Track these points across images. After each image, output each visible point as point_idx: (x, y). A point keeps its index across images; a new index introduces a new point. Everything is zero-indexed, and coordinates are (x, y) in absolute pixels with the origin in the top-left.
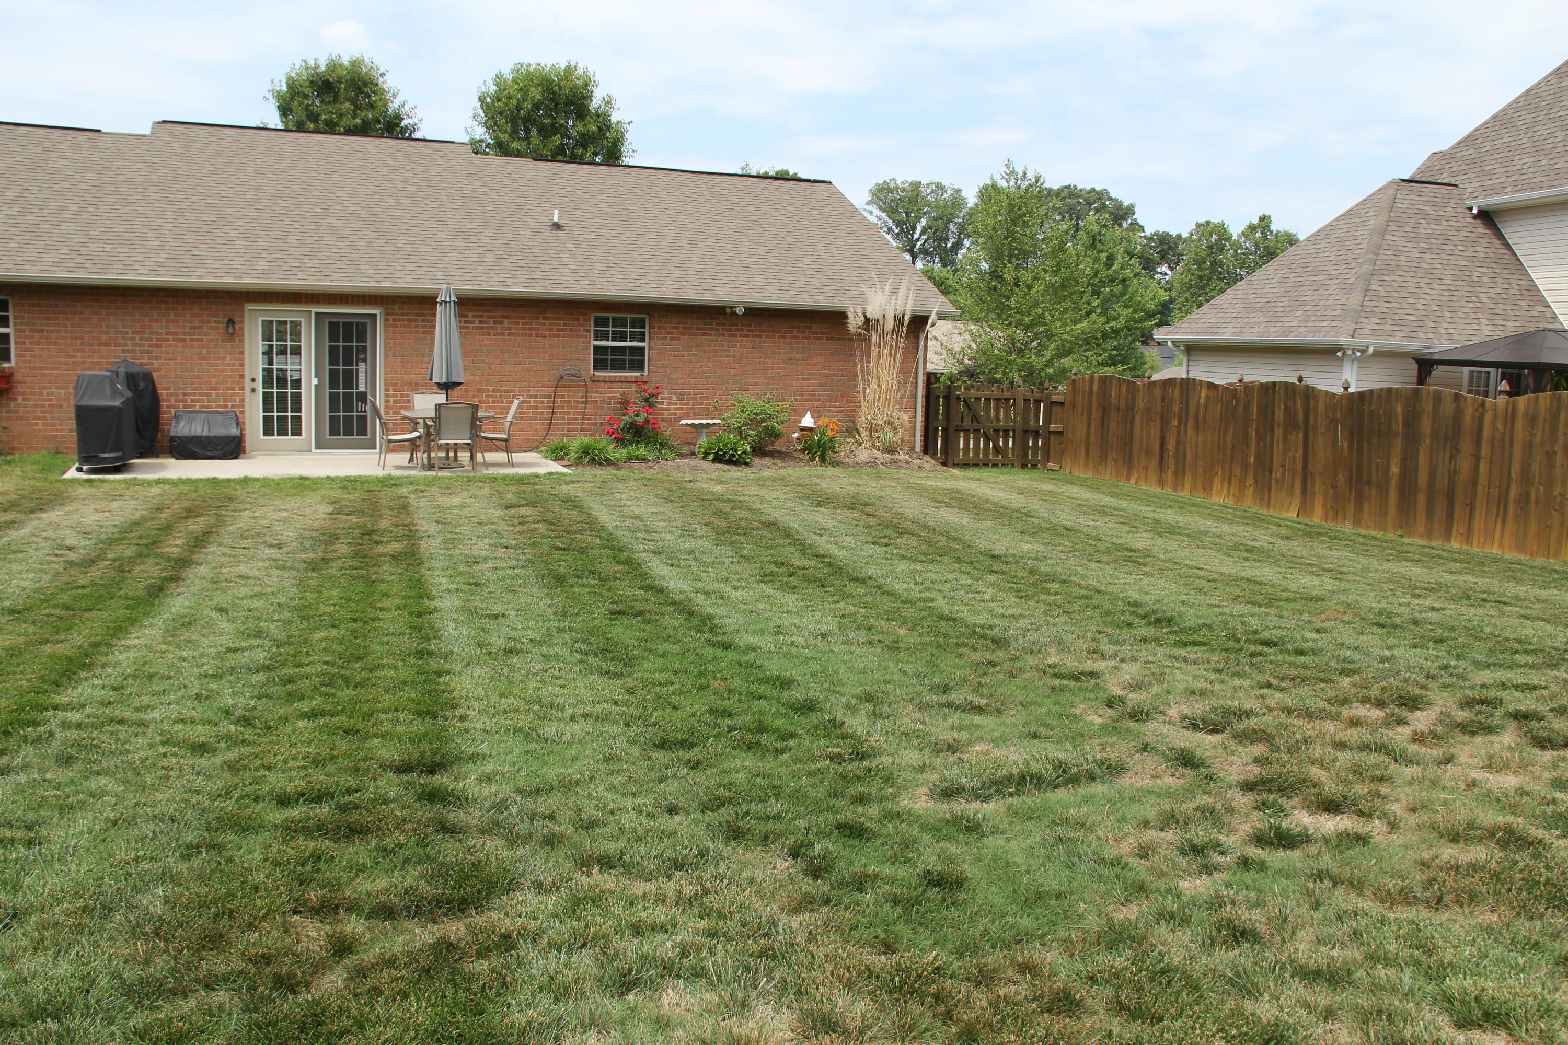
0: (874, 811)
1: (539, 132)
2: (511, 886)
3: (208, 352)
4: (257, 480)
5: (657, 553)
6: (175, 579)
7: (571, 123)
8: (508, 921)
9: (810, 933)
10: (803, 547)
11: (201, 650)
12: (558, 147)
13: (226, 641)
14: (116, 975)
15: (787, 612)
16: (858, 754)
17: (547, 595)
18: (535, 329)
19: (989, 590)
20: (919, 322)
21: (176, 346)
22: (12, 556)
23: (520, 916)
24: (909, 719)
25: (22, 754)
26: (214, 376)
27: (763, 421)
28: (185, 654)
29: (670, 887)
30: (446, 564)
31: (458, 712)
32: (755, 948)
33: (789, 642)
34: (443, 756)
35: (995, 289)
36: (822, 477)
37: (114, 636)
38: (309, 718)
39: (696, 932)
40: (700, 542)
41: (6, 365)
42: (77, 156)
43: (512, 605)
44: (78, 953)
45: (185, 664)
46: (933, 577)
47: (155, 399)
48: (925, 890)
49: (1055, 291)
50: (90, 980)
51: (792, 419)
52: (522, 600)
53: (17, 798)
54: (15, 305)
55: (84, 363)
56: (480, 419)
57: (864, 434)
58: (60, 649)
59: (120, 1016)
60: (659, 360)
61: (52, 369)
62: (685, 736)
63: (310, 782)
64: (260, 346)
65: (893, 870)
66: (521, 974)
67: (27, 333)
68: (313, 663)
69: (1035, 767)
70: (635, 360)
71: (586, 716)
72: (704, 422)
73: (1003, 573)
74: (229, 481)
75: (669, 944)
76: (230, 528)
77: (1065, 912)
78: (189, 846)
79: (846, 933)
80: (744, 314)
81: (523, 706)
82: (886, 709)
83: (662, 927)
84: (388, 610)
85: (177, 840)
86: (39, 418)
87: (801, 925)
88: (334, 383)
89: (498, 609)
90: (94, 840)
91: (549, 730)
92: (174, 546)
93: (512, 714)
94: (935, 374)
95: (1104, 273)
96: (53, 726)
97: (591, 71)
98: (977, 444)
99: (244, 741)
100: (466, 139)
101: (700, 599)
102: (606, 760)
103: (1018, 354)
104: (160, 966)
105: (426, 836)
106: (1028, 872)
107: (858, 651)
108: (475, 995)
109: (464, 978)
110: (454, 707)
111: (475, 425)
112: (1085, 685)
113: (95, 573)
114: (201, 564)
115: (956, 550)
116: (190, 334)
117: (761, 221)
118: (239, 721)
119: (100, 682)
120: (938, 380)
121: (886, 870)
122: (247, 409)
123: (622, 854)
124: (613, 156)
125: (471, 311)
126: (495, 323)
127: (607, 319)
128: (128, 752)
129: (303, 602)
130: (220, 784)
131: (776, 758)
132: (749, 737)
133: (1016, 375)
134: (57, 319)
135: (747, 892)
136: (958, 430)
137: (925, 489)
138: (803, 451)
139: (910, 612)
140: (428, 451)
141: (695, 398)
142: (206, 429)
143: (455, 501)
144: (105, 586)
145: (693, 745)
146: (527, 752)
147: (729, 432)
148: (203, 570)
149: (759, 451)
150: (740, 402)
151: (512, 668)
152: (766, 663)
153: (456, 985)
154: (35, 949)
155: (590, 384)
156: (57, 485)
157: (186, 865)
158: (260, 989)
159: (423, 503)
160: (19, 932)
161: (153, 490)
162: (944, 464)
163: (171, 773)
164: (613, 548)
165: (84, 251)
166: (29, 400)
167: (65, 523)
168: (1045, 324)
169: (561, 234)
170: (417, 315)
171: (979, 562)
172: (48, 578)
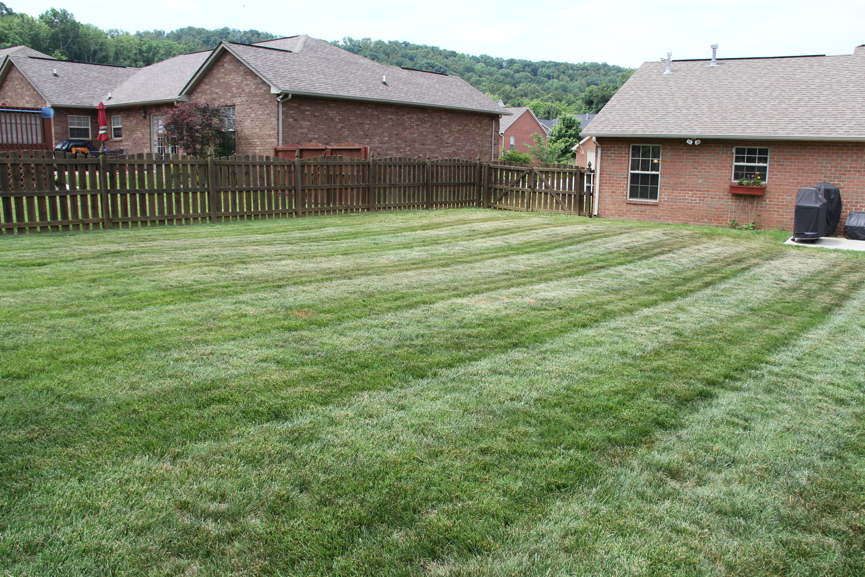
6: (839, 305)
11: (849, 347)
14: (776, 509)
21: (855, 175)
22: (755, 281)
25: (748, 383)
28: (839, 348)
37: (801, 331)
41: (763, 183)
42: (811, 71)
44: (759, 491)
45: (838, 353)
47: (839, 204)
50: (763, 506)
53: (742, 404)
54: (771, 152)
55: (802, 183)
58: (773, 333)
59: (775, 530)
61: (786, 185)
67: (775, 166)
78: (826, 453)
85: (820, 448)
86: (776, 211)
90: (776, 436)
92: (840, 287)
96: (764, 372)
104: (800, 512)
113: (795, 296)
114: (855, 299)
119: (791, 354)
128: (800, 394)
130: (849, 424)
134: (791, 159)
144: (800, 304)
148: (856, 303)
154: (740, 481)
156: (781, 247)
157: (823, 463)
158: (855, 546)
160: (734, 470)
161: (832, 255)
163: (822, 411)
165: (809, 122)
166: (772, 201)
167: (783, 267)
172: (771, 295)
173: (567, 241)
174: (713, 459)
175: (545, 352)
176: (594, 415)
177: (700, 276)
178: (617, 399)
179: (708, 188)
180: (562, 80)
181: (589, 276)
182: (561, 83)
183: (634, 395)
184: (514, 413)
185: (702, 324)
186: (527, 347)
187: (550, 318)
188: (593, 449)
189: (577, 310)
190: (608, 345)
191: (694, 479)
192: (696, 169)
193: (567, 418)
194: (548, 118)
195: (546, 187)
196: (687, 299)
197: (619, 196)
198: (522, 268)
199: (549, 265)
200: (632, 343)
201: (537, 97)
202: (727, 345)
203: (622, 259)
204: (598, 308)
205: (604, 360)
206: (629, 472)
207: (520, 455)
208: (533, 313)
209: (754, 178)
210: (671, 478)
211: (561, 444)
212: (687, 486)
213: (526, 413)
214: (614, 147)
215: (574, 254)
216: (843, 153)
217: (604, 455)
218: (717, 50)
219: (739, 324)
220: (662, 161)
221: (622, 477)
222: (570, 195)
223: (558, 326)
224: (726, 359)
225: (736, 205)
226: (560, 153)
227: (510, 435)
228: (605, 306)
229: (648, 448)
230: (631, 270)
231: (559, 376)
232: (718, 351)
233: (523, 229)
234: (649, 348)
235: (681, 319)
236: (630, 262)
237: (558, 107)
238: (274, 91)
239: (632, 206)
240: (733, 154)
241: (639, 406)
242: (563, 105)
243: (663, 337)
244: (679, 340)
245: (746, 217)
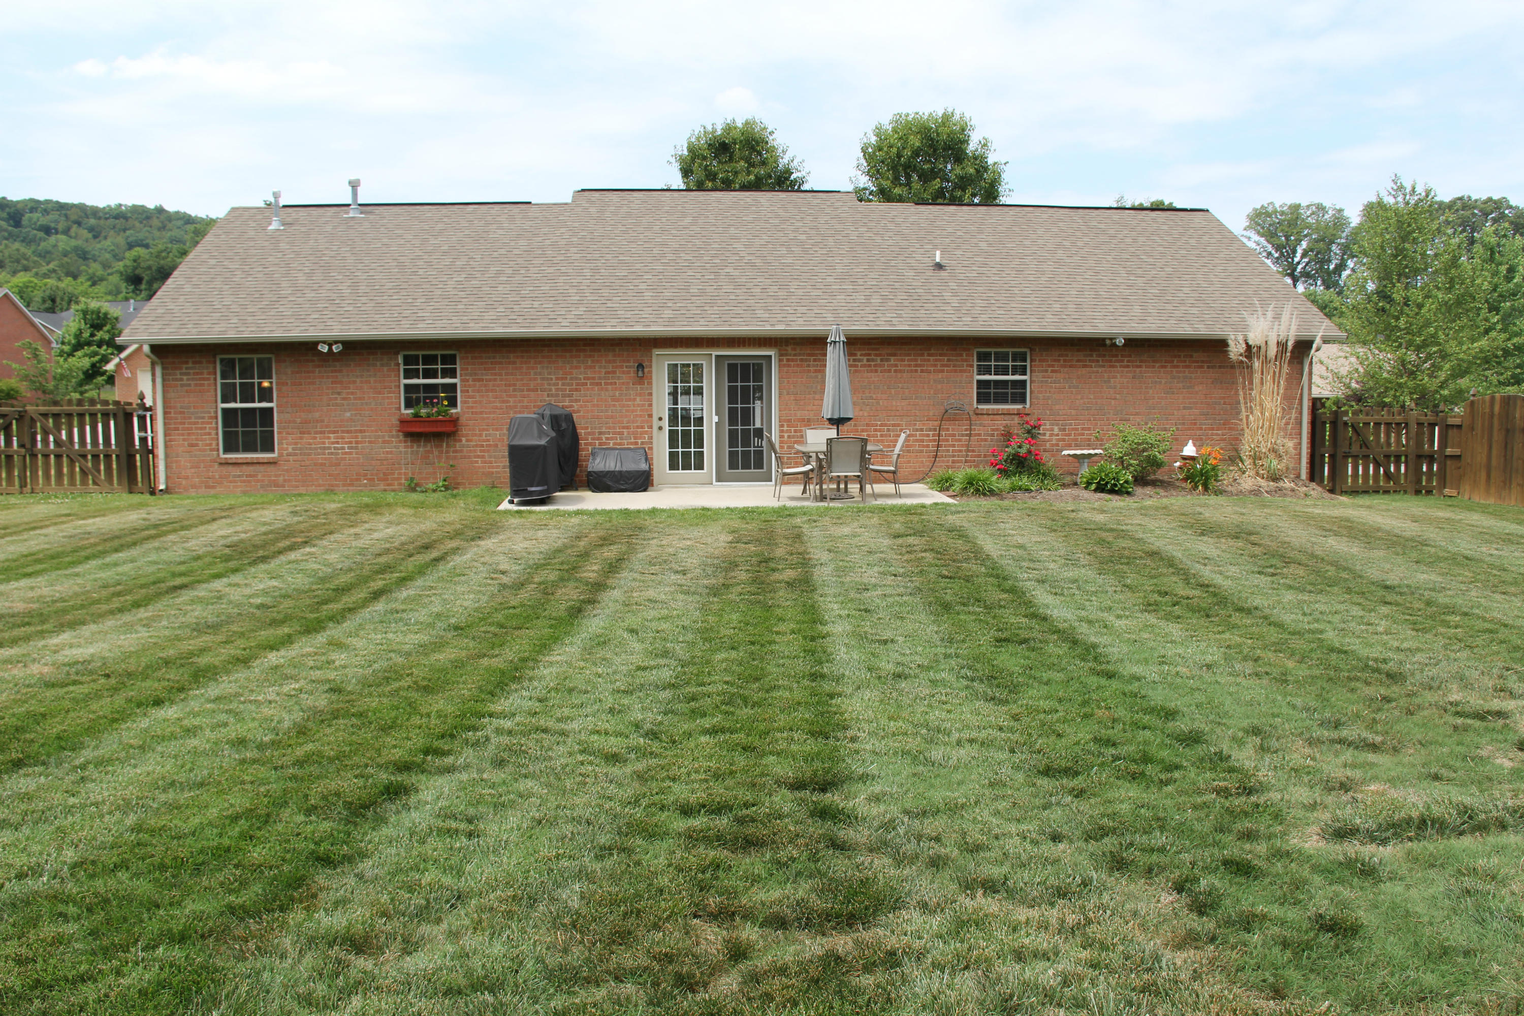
0: (1262, 848)
1: (919, 177)
2: (897, 905)
3: (621, 395)
4: (663, 511)
5: (1041, 581)
6: (592, 602)
7: (949, 167)
8: (894, 939)
9: (1195, 971)
10: (1186, 577)
11: (614, 667)
12: (938, 191)
13: (639, 659)
14: (540, 960)
15: (1172, 642)
16: (1245, 788)
17: (934, 622)
18: (920, 366)
19: (1383, 622)
20: (1303, 347)
21: (593, 389)
22: (456, 579)
23: (906, 935)
24: (1299, 754)
25: (464, 756)
26: (626, 416)
27: (1144, 450)
28: (600, 670)
29: (1053, 915)
30: (838, 591)
31: (849, 733)
32: (1138, 983)
33: (1174, 672)
34: (835, 775)
35: (1383, 310)
36: (1205, 505)
37: (539, 652)
38: (710, 734)
39: (1078, 962)
40: (1083, 571)
41: (453, 411)
42: (512, 226)
43: (900, 631)
44: (508, 937)
45: (600, 680)
46: (1323, 608)
47: (575, 438)
48: (1317, 935)
49: (1449, 310)
50: (518, 963)
51: (1174, 448)
52: (910, 626)
53: (460, 794)
54: (462, 358)
55: (516, 407)
56: (869, 453)
57: (1248, 462)
58: (495, 662)
59: (543, 997)
60: (1039, 392)
61: (490, 413)
62: (1069, 764)
63: (711, 795)
64: (667, 387)
65: (1282, 911)
66: (905, 991)
68: (715, 682)
69: (1436, 811)
70: (1017, 393)
71: (971, 741)
72: (1086, 452)
73: (1397, 604)
74: (639, 511)
75: (1051, 972)
76: (640, 556)
77: (1476, 972)
78: (603, 848)
79: (1233, 974)
80: (1124, 345)
81: (911, 729)
82: (1274, 744)
83: (1044, 955)
84: (785, 634)
85: (592, 842)
86: (478, 457)
87: (1185, 961)
88: (732, 420)
89: (887, 635)
90: (522, 836)
91: (936, 754)
92: (591, 571)
93: (900, 737)
94: (1320, 399)
95: (1504, 287)
96: (489, 731)
97: (967, 115)
98: (1366, 470)
99: (651, 753)
100: (850, 188)
101: (1084, 628)
102: (991, 785)
103: (1408, 377)
104: (577, 954)
105: (817, 852)
106: (1431, 924)
107: (1244, 682)
108: (861, 1008)
109: (850, 991)
110: (845, 728)
111: (864, 458)
112: (1491, 725)
113: (524, 595)
114: (615, 588)
115: (1346, 580)
116: (605, 378)
117: (1138, 253)
118: (647, 734)
119: (528, 693)
120: (1323, 405)
121: (1276, 911)
122: (655, 446)
123: (1006, 879)
124: (990, 196)
125: (860, 350)
126: (882, 360)
127: (990, 354)
128: (551, 758)
129: (705, 624)
130: (630, 792)
131: (1160, 789)
132: (1133, 767)
133: (1407, 399)
134: (494, 369)
135: (1131, 924)
136: (1346, 457)
137: (1313, 517)
138: (1185, 480)
139: (1298, 644)
140: (821, 483)
141: (1077, 429)
142: (619, 464)
143: (846, 530)
144: (532, 607)
145: (1077, 774)
146: (915, 775)
147: (1111, 462)
148: (616, 594)
149: (1141, 480)
150: (1121, 431)
151: (901, 692)
152: (1150, 693)
153: (842, 997)
154: (475, 929)
155: (974, 417)
156: (493, 516)
157: (600, 865)
158: (663, 985)
159: (816, 533)
160: (462, 913)
161: (573, 520)
162: (1332, 491)
163: (588, 780)
164: (997, 576)
165: (517, 308)
166: (471, 441)
167: (499, 550)
168: (1439, 344)
169: (943, 274)
170: (809, 355)
171: (1371, 592)
172: (485, 598)
173: (108, 545)
174: (423, 902)
175: (83, 767)
176: (198, 870)
177: (363, 580)
178: (237, 829)
179: (362, 425)
180: (76, 238)
181: (159, 606)
182: (74, 243)
183: (268, 815)
184: (28, 903)
185: (376, 666)
186: (44, 763)
187: (87, 698)
188: (202, 936)
189: (141, 673)
190: (208, 732)
191: (397, 946)
192: (339, 393)
193: (144, 887)
194: (52, 310)
195: (58, 443)
196: (345, 625)
197: (205, 450)
198: (20, 607)
199: (76, 594)
200: (254, 719)
201: (26, 269)
202: (422, 696)
203: (220, 567)
204: (182, 665)
205: (204, 761)
206: (278, 961)
207: (51, 988)
208: (50, 693)
209: (438, 403)
210: (357, 954)
211: (138, 940)
212: (388, 961)
213: (55, 897)
214: (187, 363)
215: (126, 568)
216: (571, 357)
217: (226, 942)
218: (360, 190)
219: (437, 656)
220: (277, 384)
221: (266, 975)
222: (108, 457)
223: (106, 711)
224: (424, 720)
225: (412, 453)
226: (82, 376)
227: (24, 950)
228: (195, 659)
229: (307, 909)
230: (237, 585)
231: (118, 808)
232: (408, 708)
233: (14, 529)
234: (286, 724)
235: (337, 663)
236: (235, 571)
237: (70, 289)
239: (230, 468)
240: (398, 365)
241: (279, 834)
242: (82, 284)
243: (308, 701)
244: (338, 701)
245: (431, 470)
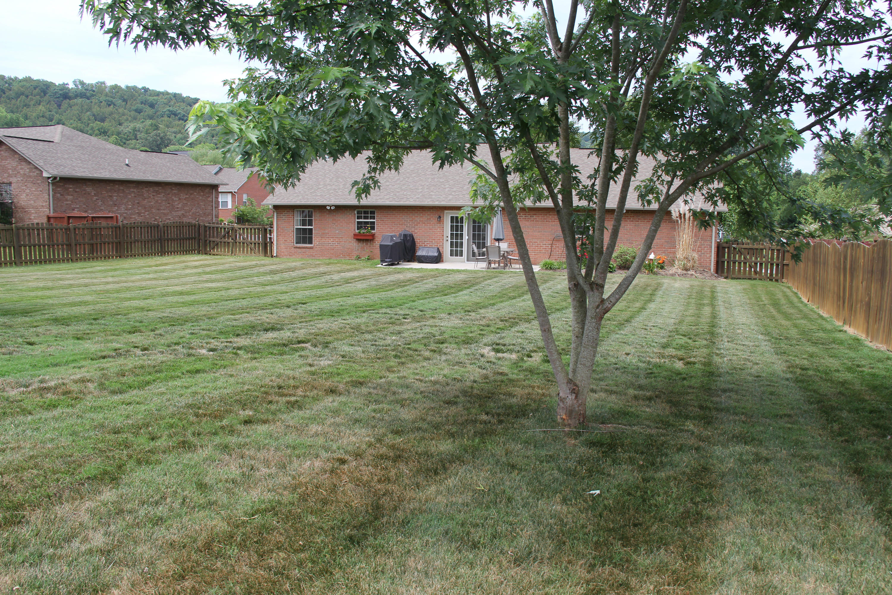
3: (432, 228)
21: (422, 225)
26: (434, 235)
41: (373, 232)
47: (414, 243)
54: (377, 213)
57: (677, 262)
61: (386, 233)
64: (449, 225)
67: (379, 221)
80: (627, 212)
98: (745, 269)
116: (427, 221)
122: (445, 247)
126: (530, 217)
134: (388, 216)
136: (735, 263)
142: (427, 253)
149: (623, 267)
162: (726, 277)
166: (379, 242)
179: (342, 236)
192: (334, 224)
195: (243, 239)
197: (289, 243)
209: (368, 229)
214: (285, 212)
216: (415, 213)
220: (314, 220)
222: (259, 244)
225: (358, 246)
238: (45, 175)
239: (297, 249)
240: (355, 214)
245: (364, 253)
